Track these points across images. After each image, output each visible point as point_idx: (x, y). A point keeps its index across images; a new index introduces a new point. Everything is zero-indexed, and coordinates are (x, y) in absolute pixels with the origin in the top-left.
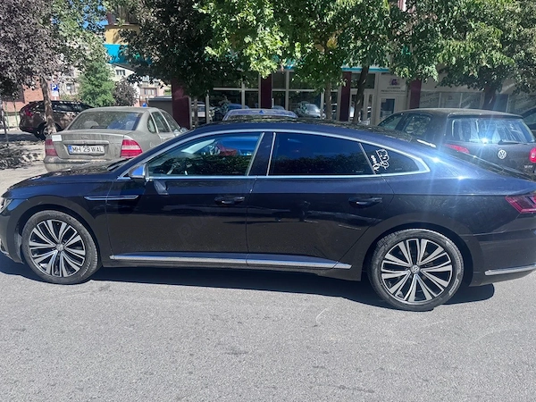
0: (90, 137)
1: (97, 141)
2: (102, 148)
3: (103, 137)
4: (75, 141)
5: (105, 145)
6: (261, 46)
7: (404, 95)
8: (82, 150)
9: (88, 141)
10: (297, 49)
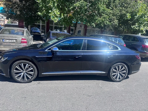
0: (11, 37)
1: (13, 38)
2: (15, 41)
3: (15, 37)
4: (5, 38)
5: (16, 40)
6: (54, 13)
7: (83, 30)
8: (8, 41)
9: (10, 38)
10: (62, 15)
